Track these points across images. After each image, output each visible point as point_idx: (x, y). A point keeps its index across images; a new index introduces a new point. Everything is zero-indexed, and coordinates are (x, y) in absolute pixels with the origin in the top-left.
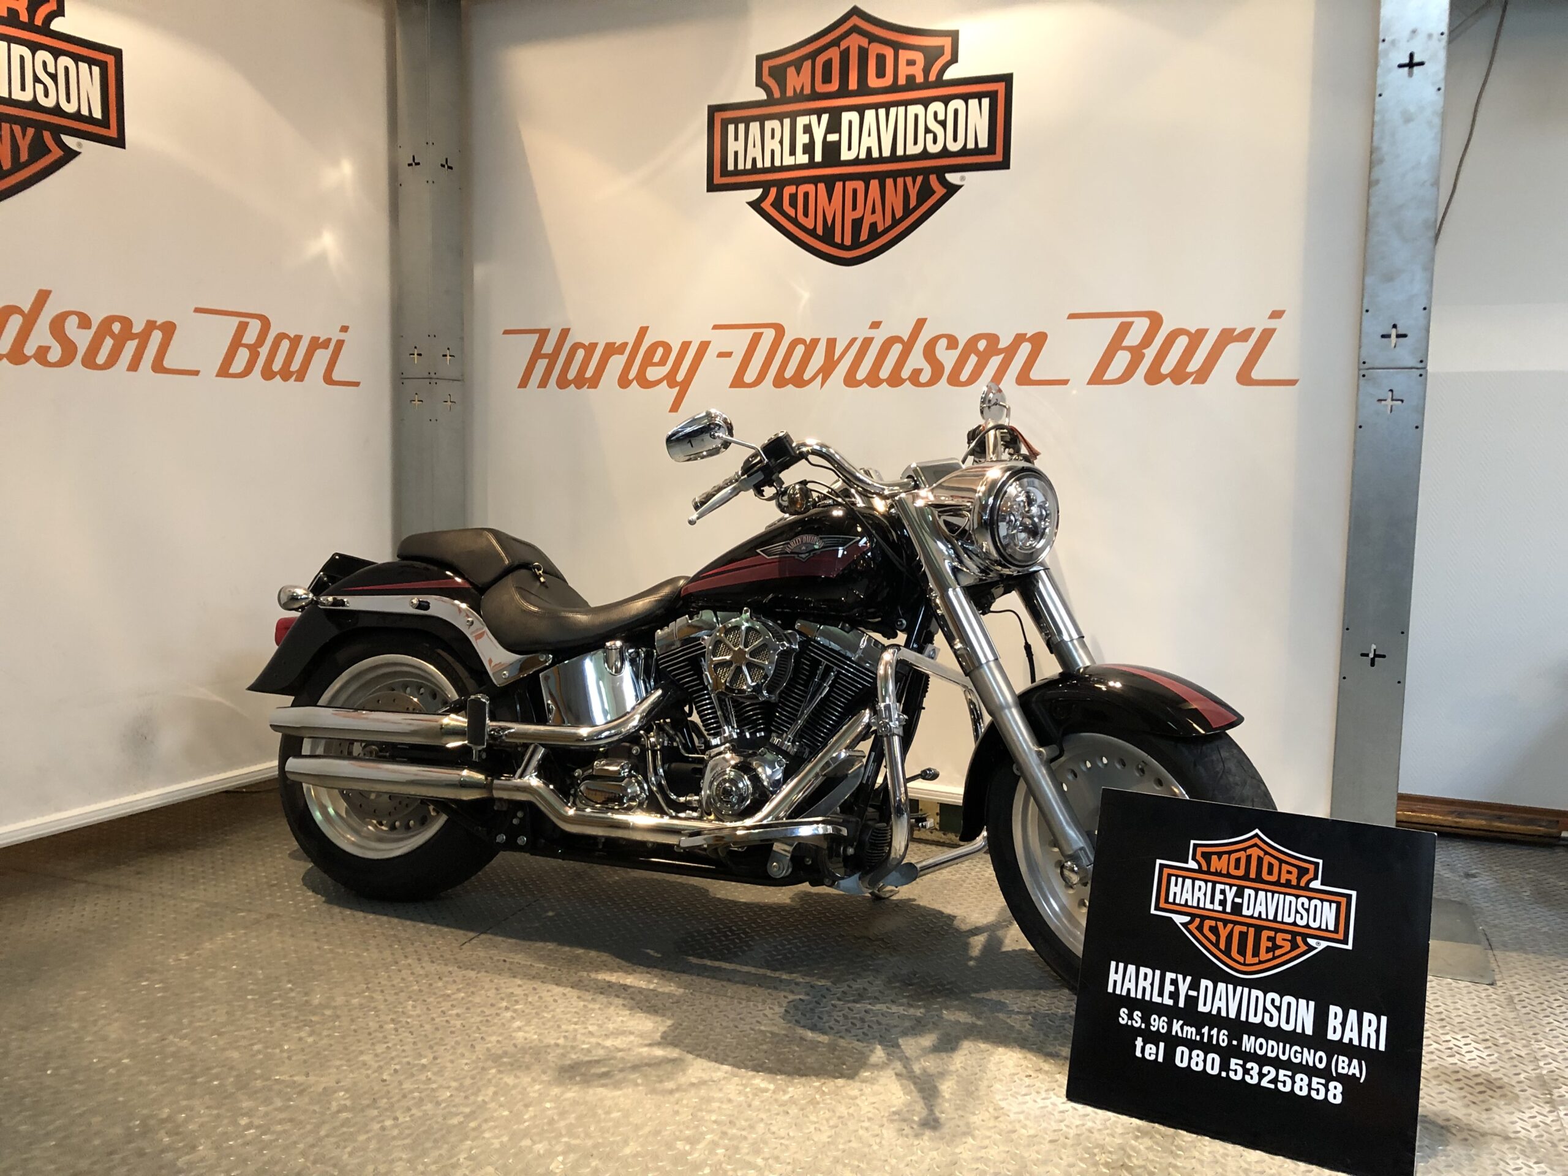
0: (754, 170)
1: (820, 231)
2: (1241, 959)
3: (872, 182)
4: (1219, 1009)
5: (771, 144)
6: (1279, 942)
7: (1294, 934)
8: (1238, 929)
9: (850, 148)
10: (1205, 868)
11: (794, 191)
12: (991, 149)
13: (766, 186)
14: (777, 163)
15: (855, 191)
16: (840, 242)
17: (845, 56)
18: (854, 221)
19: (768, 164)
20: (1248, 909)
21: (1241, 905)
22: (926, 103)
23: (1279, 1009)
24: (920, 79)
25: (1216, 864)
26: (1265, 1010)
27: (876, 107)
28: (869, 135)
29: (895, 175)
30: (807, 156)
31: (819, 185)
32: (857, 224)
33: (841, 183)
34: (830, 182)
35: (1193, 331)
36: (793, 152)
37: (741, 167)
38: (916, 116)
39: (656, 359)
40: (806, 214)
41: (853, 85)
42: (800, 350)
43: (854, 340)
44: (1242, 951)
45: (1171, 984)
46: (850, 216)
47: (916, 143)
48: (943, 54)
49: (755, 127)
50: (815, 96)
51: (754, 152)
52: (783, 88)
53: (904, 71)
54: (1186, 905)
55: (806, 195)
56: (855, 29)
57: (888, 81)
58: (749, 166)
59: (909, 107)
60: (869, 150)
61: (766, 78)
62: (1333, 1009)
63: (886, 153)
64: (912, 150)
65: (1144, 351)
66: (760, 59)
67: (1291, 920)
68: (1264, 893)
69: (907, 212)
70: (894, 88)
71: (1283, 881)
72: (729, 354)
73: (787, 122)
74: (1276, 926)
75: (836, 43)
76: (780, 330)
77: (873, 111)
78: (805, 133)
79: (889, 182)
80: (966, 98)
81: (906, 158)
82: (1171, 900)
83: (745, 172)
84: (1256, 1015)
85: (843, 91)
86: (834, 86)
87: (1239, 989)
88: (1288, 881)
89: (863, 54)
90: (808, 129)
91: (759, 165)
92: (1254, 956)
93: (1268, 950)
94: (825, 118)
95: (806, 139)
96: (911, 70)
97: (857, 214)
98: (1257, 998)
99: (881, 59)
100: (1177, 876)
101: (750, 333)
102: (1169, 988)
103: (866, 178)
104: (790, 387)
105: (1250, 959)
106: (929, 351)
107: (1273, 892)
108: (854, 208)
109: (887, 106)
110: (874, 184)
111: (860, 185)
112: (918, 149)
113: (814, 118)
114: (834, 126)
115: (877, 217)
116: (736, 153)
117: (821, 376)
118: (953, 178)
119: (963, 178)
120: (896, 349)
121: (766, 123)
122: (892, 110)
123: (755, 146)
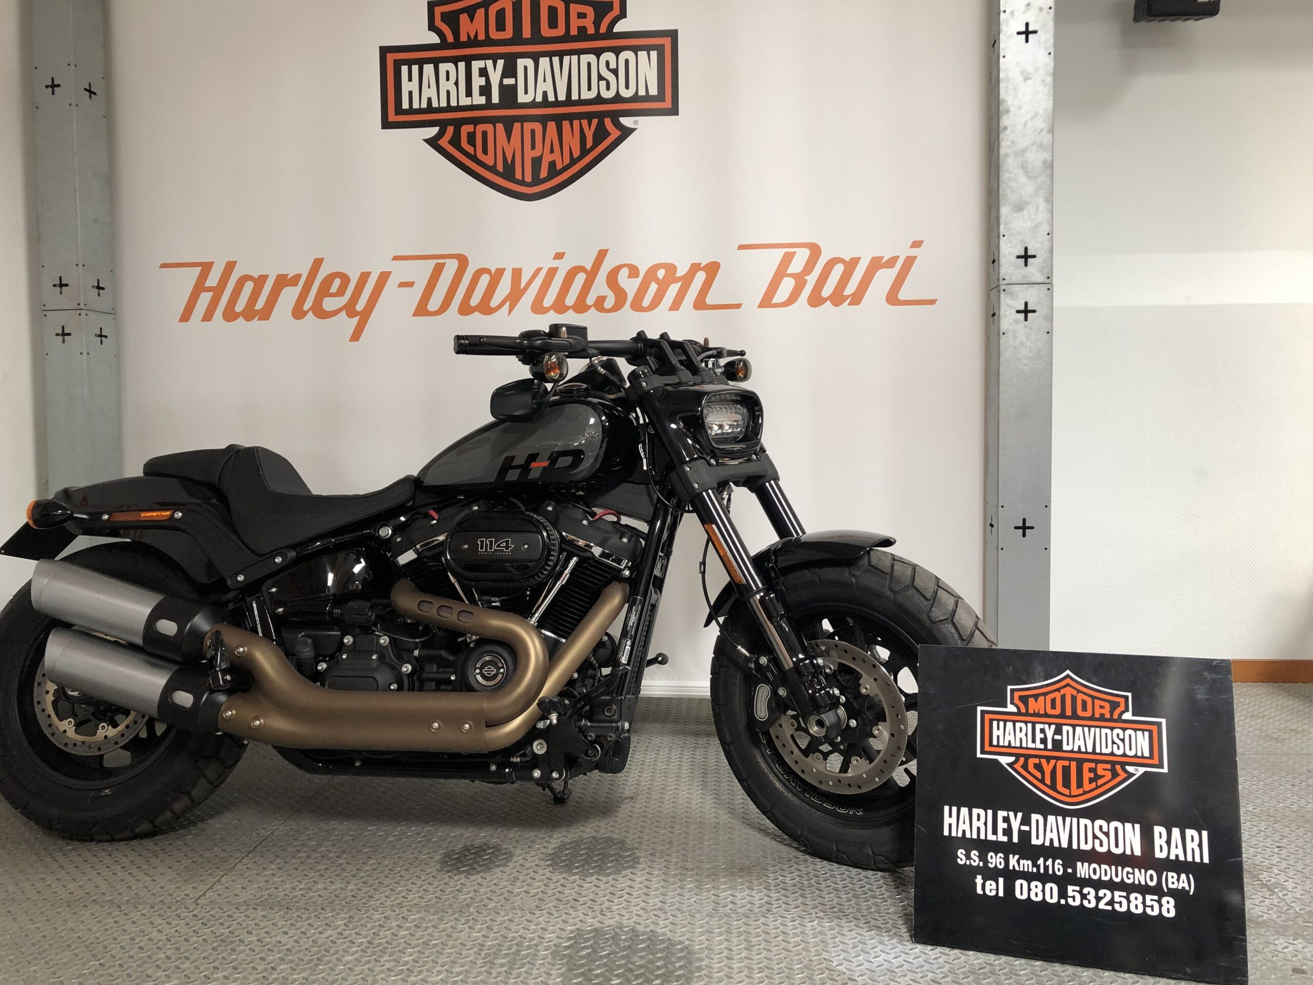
0: (431, 109)
1: (500, 168)
3: (549, 123)
4: (1052, 840)
5: (447, 85)
6: (1100, 772)
7: (1113, 764)
8: (1060, 764)
9: (526, 92)
10: (1023, 710)
11: (473, 130)
12: (660, 97)
13: (443, 124)
14: (453, 103)
15: (533, 132)
16: (521, 178)
17: (517, 6)
18: (533, 160)
19: (444, 104)
20: (1068, 744)
21: (1061, 741)
22: (598, 53)
23: (1107, 834)
24: (591, 30)
25: (1034, 706)
26: (1095, 837)
27: (550, 55)
28: (545, 81)
29: (571, 117)
30: (484, 97)
31: (497, 125)
33: (519, 124)
34: (508, 123)
35: (848, 260)
36: (469, 93)
37: (416, 106)
38: (589, 64)
39: (333, 290)
41: (527, 33)
42: (485, 280)
43: (539, 270)
45: (1004, 822)
46: (530, 155)
47: (589, 89)
48: (612, 9)
49: (428, 68)
50: (489, 42)
51: (429, 92)
52: (456, 33)
54: (1009, 746)
55: (485, 134)
57: (560, 31)
58: (424, 105)
59: (581, 56)
61: (440, 24)
62: (1158, 829)
63: (562, 97)
64: (587, 95)
65: (806, 278)
66: (432, 5)
67: (1109, 751)
68: (1081, 728)
69: (584, 152)
70: (566, 38)
71: (1097, 716)
72: (411, 284)
73: (462, 65)
74: (1096, 758)
76: (463, 260)
77: (548, 59)
78: (480, 76)
79: (566, 124)
80: (635, 50)
81: (580, 102)
82: (995, 743)
83: (421, 111)
84: (1086, 843)
86: (508, 34)
87: (1068, 819)
88: (1103, 715)
89: (535, 6)
90: (483, 72)
91: (436, 105)
92: (1078, 788)
93: (1091, 780)
95: (482, 81)
96: (582, 22)
97: (537, 153)
98: (1086, 826)
99: (551, 10)
100: (998, 721)
101: (432, 263)
102: (1002, 825)
103: (543, 120)
104: (477, 314)
105: (1075, 791)
106: (612, 280)
107: (1089, 727)
108: (533, 147)
109: (561, 54)
110: (552, 125)
111: (537, 127)
113: (489, 63)
114: (510, 71)
116: (411, 93)
117: (507, 304)
118: (626, 121)
119: (636, 122)
120: (581, 278)
121: (441, 65)
122: (566, 59)
123: (429, 87)
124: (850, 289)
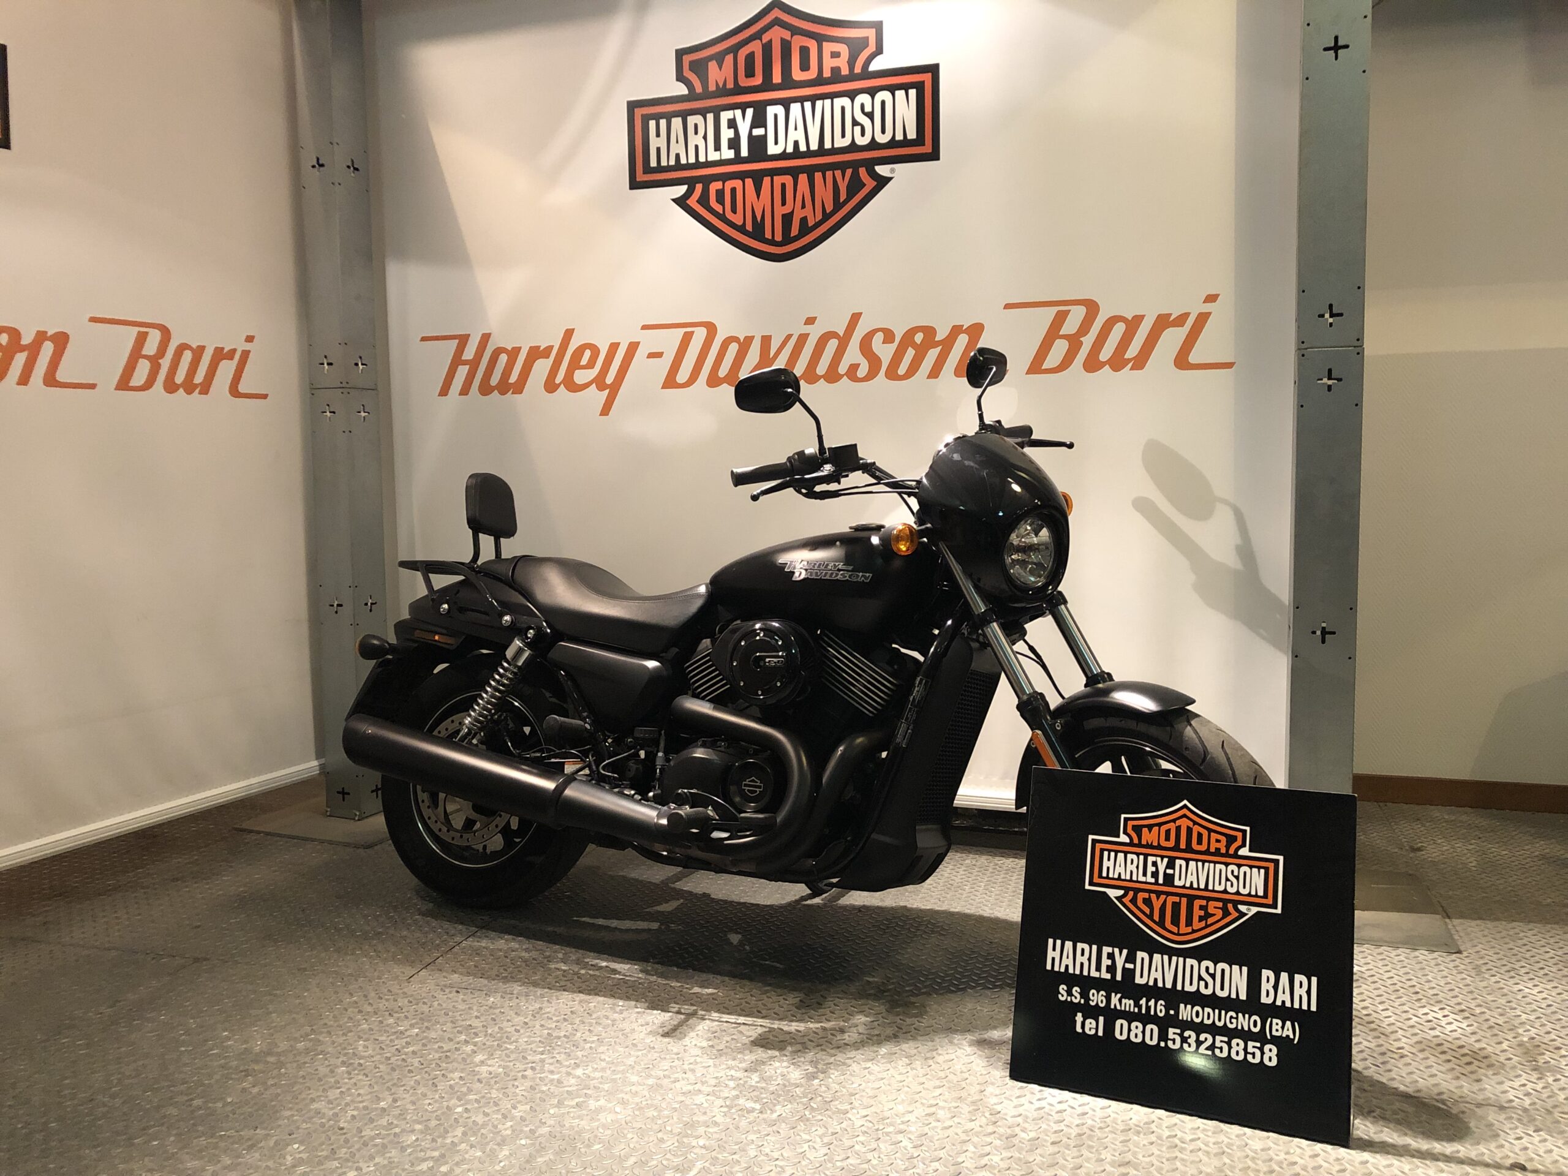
0: (679, 166)
1: (749, 227)
2: (1175, 930)
3: (800, 175)
4: (1156, 980)
5: (695, 140)
6: (1211, 910)
7: (1225, 902)
8: (1171, 899)
9: (776, 143)
10: (1136, 841)
11: (721, 187)
12: (920, 141)
13: (691, 182)
14: (702, 159)
15: (783, 186)
16: (770, 238)
17: (767, 48)
18: (784, 216)
19: (692, 160)
21: (1173, 875)
22: (852, 95)
23: (1213, 976)
24: (845, 71)
25: (1147, 837)
26: (1200, 978)
27: (801, 100)
28: (796, 129)
29: (823, 168)
30: (732, 152)
31: (746, 180)
32: (787, 219)
33: (769, 178)
34: (757, 178)
35: (1130, 318)
36: (717, 148)
37: (664, 163)
38: (843, 109)
39: (584, 361)
40: (734, 211)
41: (777, 78)
42: (733, 348)
43: (789, 337)
44: (1175, 921)
45: (1108, 958)
46: (780, 211)
47: (843, 136)
48: (868, 46)
49: (677, 122)
50: (739, 90)
51: (677, 148)
52: (705, 83)
53: (829, 63)
54: (1119, 878)
55: (733, 190)
56: (777, 22)
57: (812, 74)
58: (672, 162)
59: (835, 100)
60: (796, 143)
61: (688, 74)
62: (1266, 973)
63: (814, 146)
64: (840, 143)
65: (1082, 338)
66: (680, 54)
67: (1222, 888)
68: (1194, 863)
69: (838, 205)
70: (819, 81)
71: (1212, 850)
72: (659, 355)
73: (710, 117)
74: (1206, 895)
75: (757, 36)
76: (711, 328)
77: (799, 105)
78: (729, 127)
79: (818, 176)
80: (892, 89)
81: (834, 151)
82: (1104, 874)
83: (669, 169)
84: (1191, 984)
85: (767, 85)
86: (758, 80)
87: (1174, 959)
88: (1218, 849)
89: (786, 47)
90: (732, 124)
91: (683, 161)
92: (1187, 926)
93: (1201, 919)
94: (750, 112)
95: (731, 133)
96: (835, 62)
97: (787, 209)
98: (1192, 966)
99: (804, 52)
100: (1109, 851)
101: (681, 331)
102: (1106, 962)
103: (794, 172)
104: (724, 386)
105: (1184, 929)
106: (866, 346)
107: (1204, 862)
108: (784, 203)
109: (813, 99)
110: (803, 178)
111: (788, 180)
112: (846, 142)
113: (738, 112)
114: (759, 120)
115: (808, 212)
116: (658, 150)
118: (882, 170)
119: (893, 171)
120: (832, 345)
121: (689, 118)
122: (819, 103)
123: (677, 142)
124: (1132, 352)
